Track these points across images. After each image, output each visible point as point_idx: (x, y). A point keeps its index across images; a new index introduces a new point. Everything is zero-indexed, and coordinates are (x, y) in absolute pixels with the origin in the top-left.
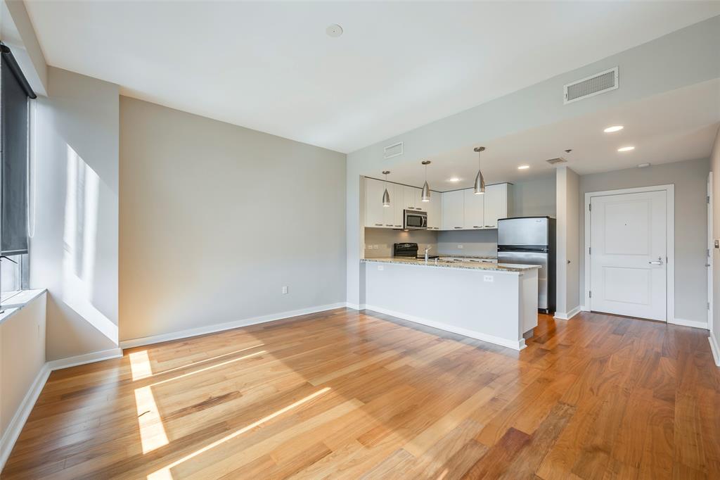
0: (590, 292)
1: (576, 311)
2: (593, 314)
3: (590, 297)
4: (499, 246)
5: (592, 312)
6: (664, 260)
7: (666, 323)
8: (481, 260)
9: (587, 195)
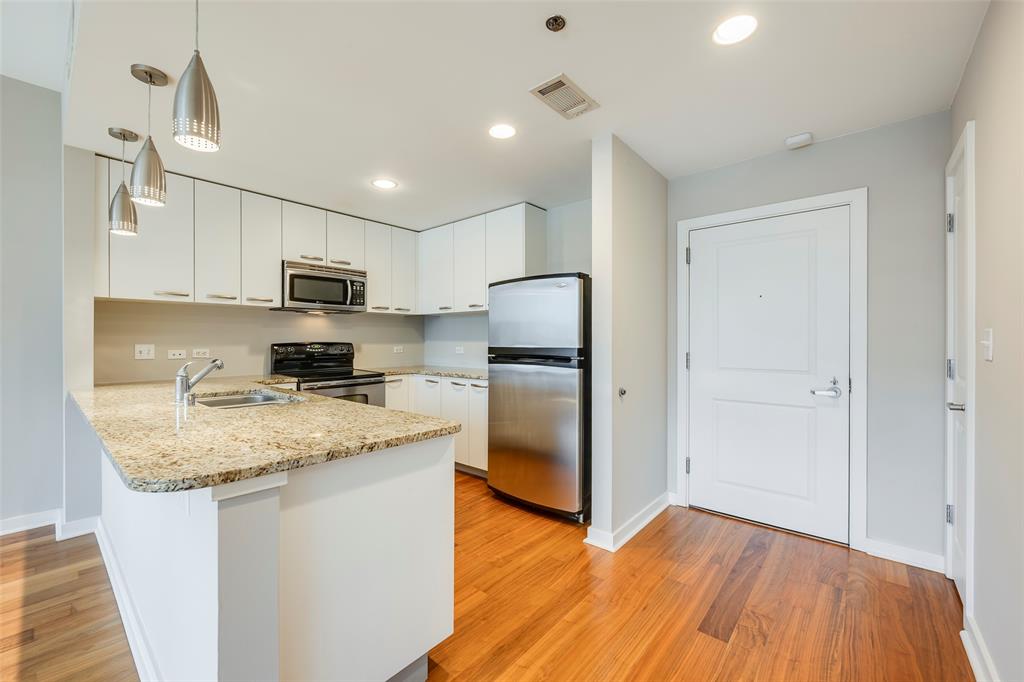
0: (688, 461)
1: (658, 504)
2: (692, 512)
3: (688, 472)
4: (491, 350)
5: (692, 508)
6: (843, 386)
7: (846, 547)
8: (468, 382)
9: (683, 227)
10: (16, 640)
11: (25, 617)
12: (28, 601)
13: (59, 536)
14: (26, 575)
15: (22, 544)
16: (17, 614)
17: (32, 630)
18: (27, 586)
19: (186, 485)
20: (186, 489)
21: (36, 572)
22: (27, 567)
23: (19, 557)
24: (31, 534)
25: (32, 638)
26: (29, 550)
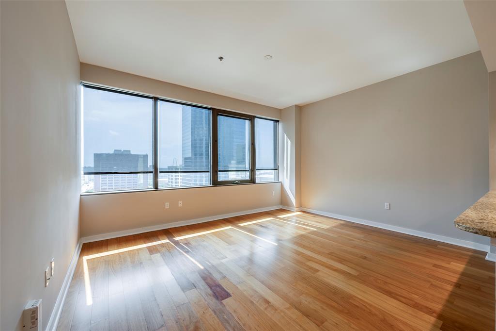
10: (453, 284)
11: (459, 279)
12: (463, 274)
13: (487, 258)
14: (467, 265)
15: (470, 253)
16: (458, 276)
17: (460, 285)
18: (465, 269)
19: (474, 231)
20: (474, 233)
21: (471, 266)
22: (468, 263)
23: (467, 258)
24: (476, 251)
25: (459, 287)
26: (472, 257)
